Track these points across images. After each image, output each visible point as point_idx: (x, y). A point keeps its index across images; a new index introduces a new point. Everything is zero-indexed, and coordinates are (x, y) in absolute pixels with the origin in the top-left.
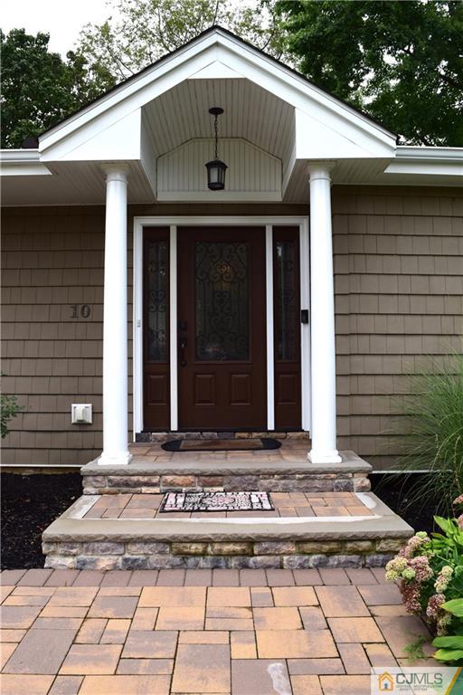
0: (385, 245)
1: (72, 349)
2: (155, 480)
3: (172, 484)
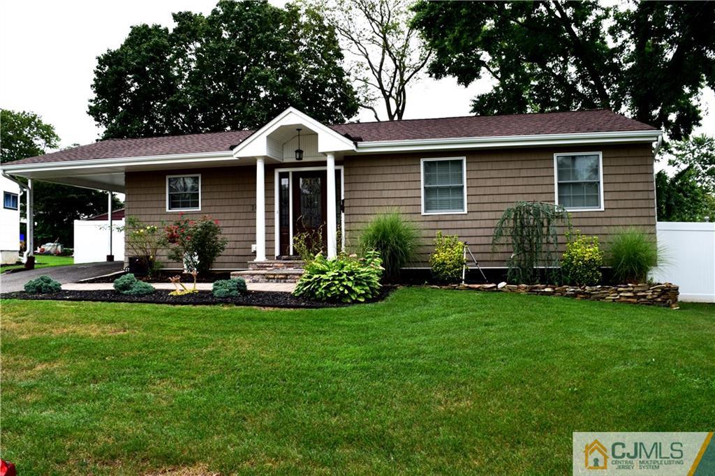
0: (364, 179)
1: (244, 216)
2: (271, 265)
3: (276, 267)
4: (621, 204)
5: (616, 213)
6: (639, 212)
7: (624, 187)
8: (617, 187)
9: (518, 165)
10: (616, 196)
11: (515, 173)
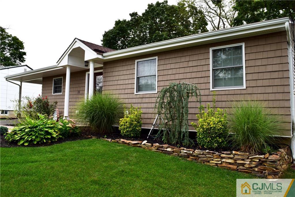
4: (260, 83)
5: (255, 90)
6: (275, 89)
7: (262, 69)
8: (256, 70)
9: (187, 59)
10: (255, 76)
11: (185, 64)
